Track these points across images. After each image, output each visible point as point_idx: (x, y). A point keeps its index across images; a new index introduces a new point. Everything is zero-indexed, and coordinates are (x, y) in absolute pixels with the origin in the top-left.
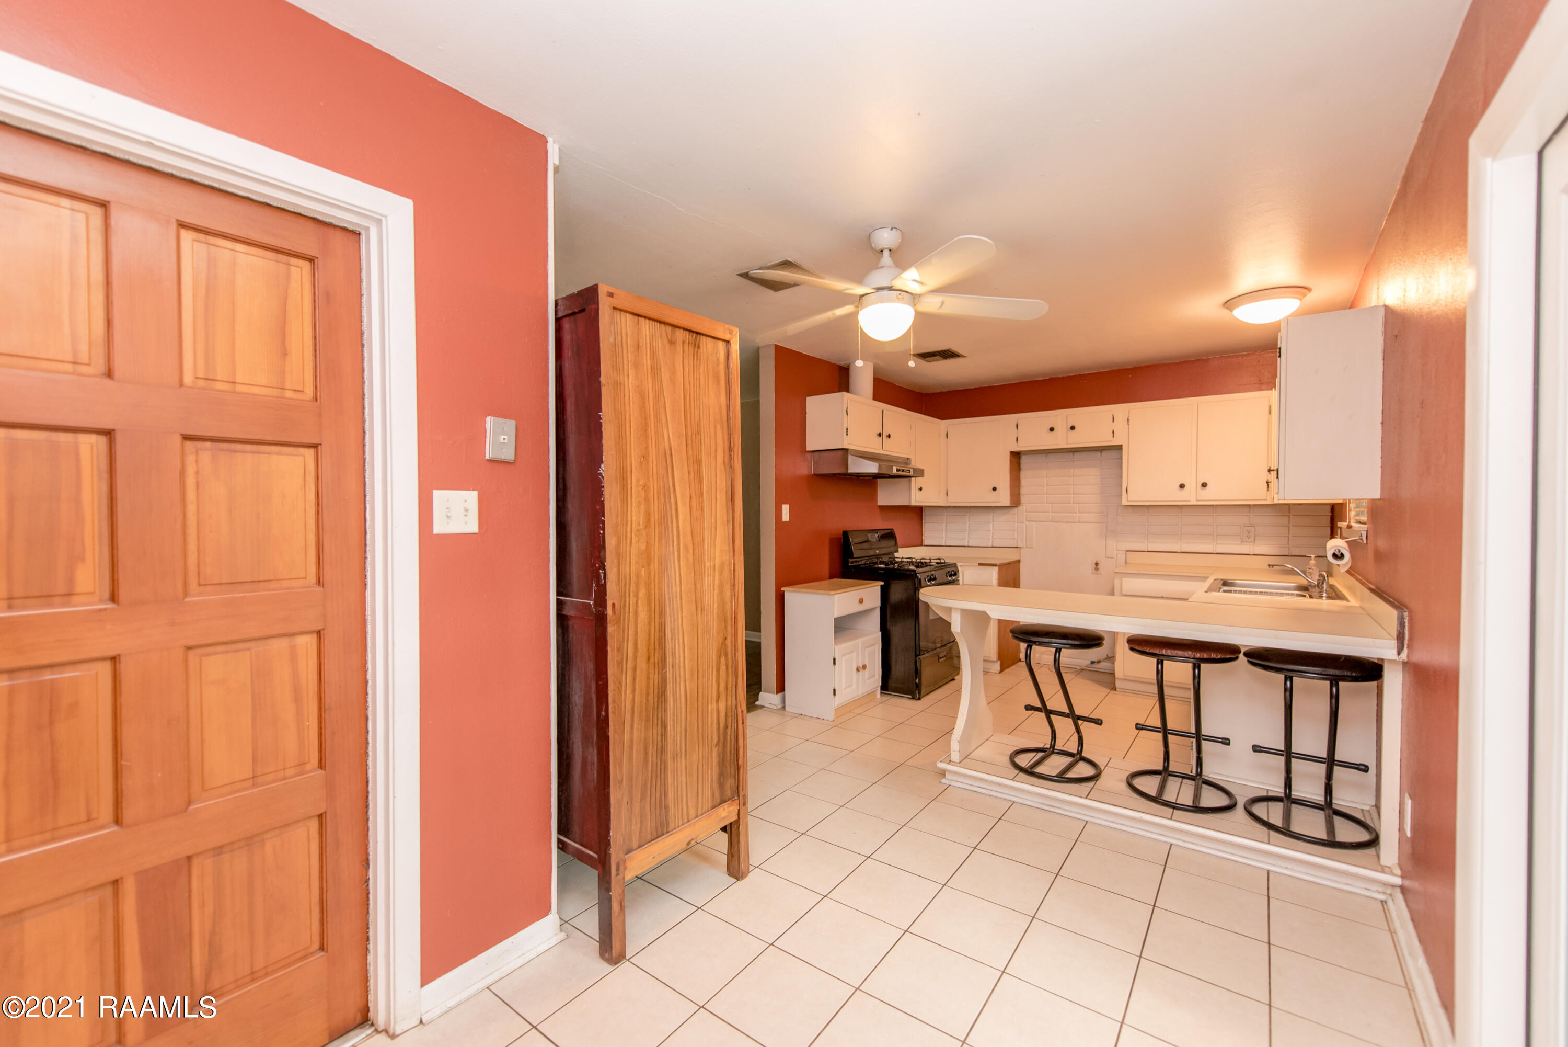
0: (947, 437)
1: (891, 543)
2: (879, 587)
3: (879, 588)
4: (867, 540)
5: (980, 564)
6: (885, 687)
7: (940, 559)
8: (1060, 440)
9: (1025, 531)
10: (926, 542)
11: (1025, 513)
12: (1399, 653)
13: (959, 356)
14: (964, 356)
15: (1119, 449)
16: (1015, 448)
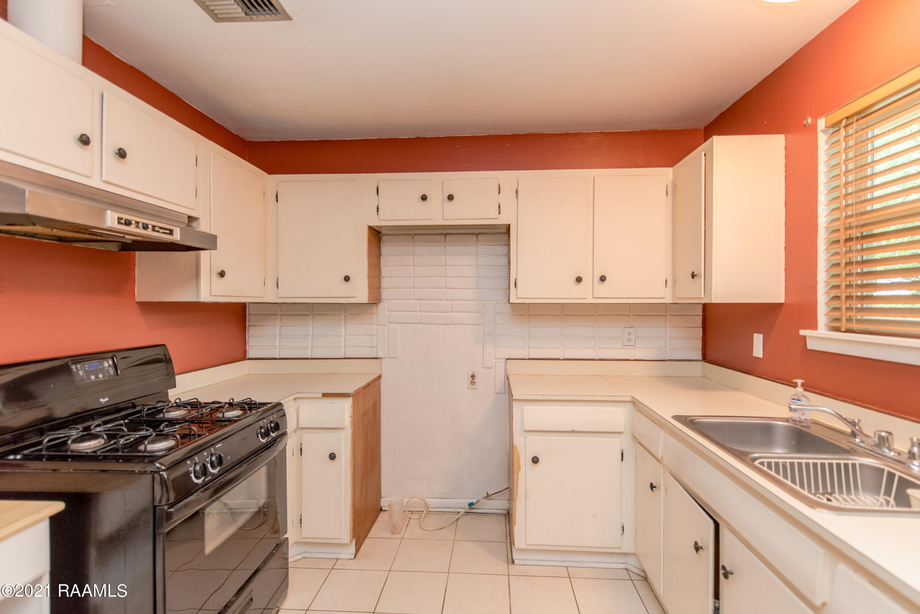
0: (277, 201)
5: (325, 395)
8: (434, 214)
9: (387, 335)
10: (250, 354)
11: (387, 312)
13: (276, 9)
14: (288, 18)
15: (504, 230)
16: (375, 223)
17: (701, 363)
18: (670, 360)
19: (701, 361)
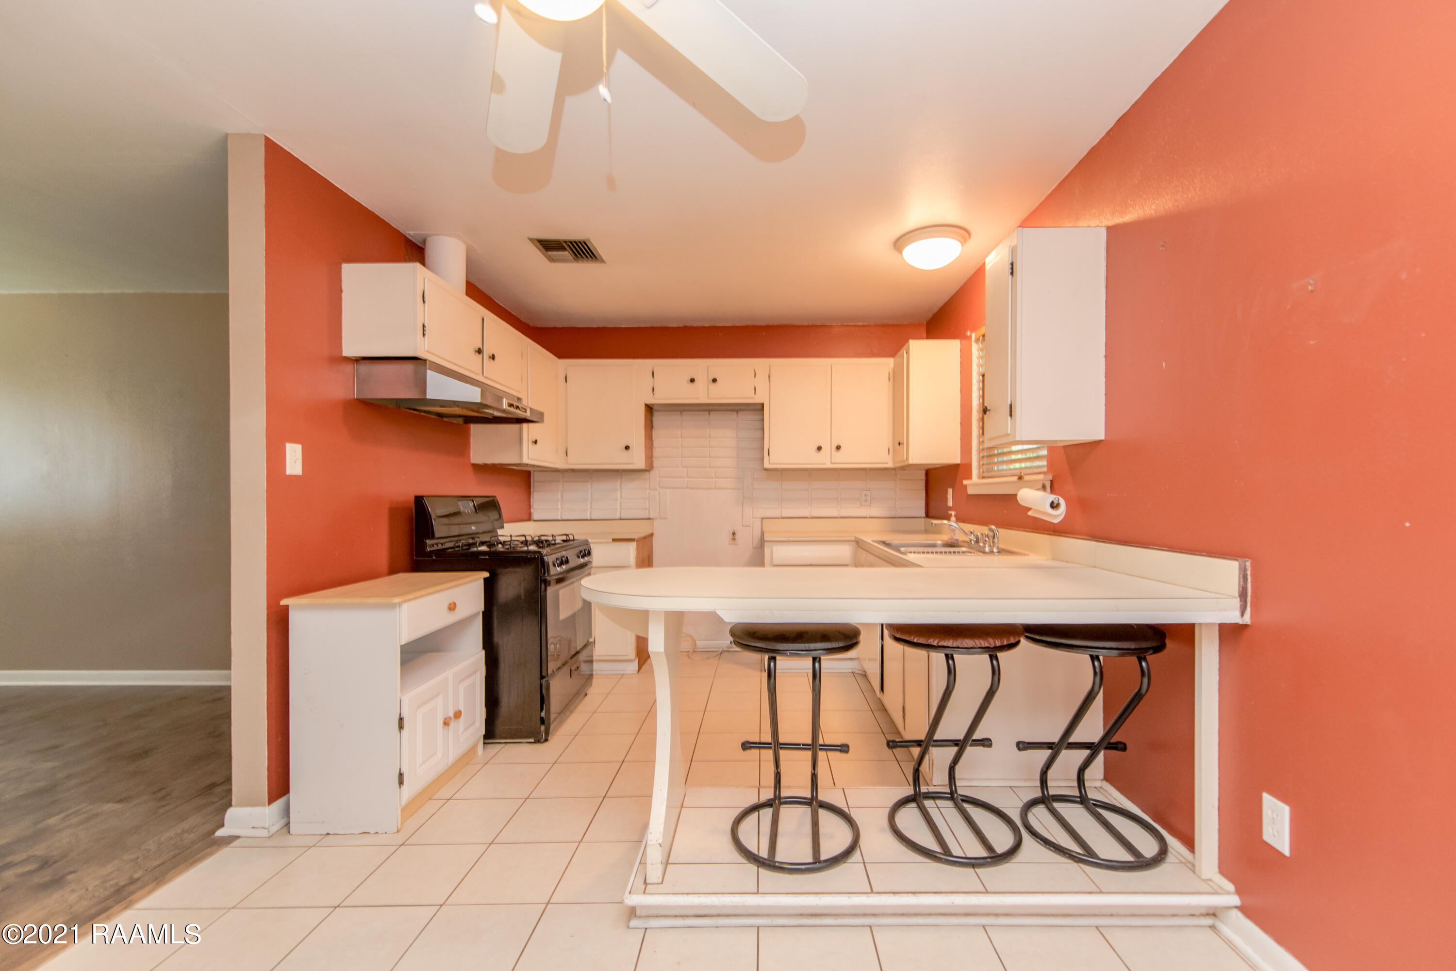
0: (566, 382)
1: (493, 515)
2: (482, 582)
3: (480, 584)
4: (457, 511)
5: (614, 540)
6: (490, 735)
7: (567, 535)
8: (700, 394)
9: (658, 499)
10: (535, 516)
11: (659, 479)
12: (1242, 615)
13: (596, 257)
14: (603, 261)
15: (760, 407)
16: (651, 401)
17: (923, 519)
18: (899, 518)
19: (924, 518)
